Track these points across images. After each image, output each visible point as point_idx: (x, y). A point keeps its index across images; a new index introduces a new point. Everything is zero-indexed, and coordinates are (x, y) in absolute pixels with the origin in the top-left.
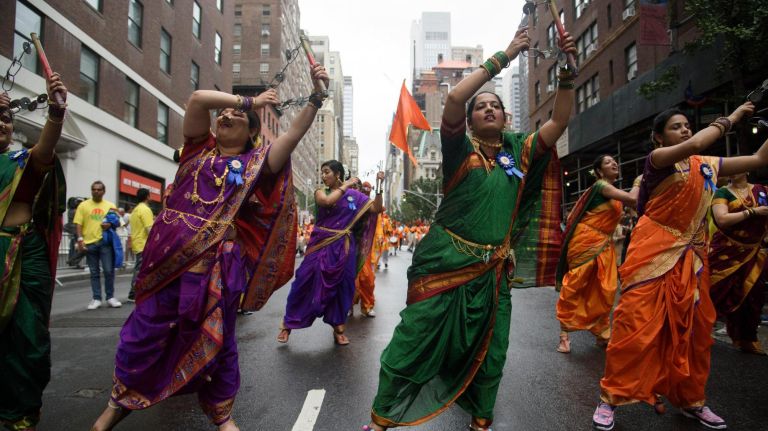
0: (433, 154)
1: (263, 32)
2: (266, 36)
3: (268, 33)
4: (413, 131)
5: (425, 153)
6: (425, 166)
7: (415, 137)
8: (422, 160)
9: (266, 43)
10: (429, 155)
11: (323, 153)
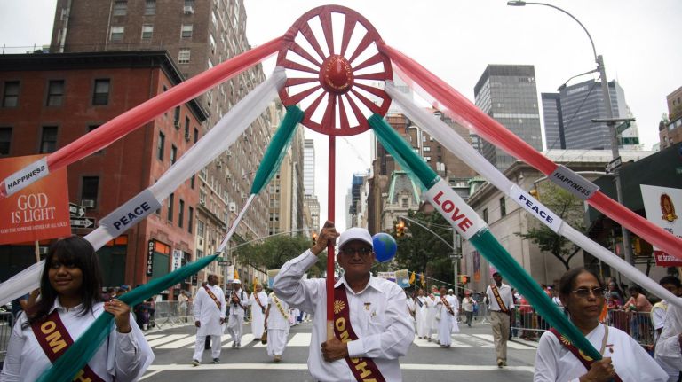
0: (405, 200)
1: (185, 9)
2: (189, 14)
3: (191, 9)
4: (380, 177)
5: (396, 199)
6: (395, 214)
7: (383, 184)
8: (392, 207)
9: (188, 24)
10: (401, 202)
11: (278, 199)
